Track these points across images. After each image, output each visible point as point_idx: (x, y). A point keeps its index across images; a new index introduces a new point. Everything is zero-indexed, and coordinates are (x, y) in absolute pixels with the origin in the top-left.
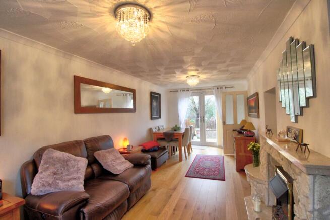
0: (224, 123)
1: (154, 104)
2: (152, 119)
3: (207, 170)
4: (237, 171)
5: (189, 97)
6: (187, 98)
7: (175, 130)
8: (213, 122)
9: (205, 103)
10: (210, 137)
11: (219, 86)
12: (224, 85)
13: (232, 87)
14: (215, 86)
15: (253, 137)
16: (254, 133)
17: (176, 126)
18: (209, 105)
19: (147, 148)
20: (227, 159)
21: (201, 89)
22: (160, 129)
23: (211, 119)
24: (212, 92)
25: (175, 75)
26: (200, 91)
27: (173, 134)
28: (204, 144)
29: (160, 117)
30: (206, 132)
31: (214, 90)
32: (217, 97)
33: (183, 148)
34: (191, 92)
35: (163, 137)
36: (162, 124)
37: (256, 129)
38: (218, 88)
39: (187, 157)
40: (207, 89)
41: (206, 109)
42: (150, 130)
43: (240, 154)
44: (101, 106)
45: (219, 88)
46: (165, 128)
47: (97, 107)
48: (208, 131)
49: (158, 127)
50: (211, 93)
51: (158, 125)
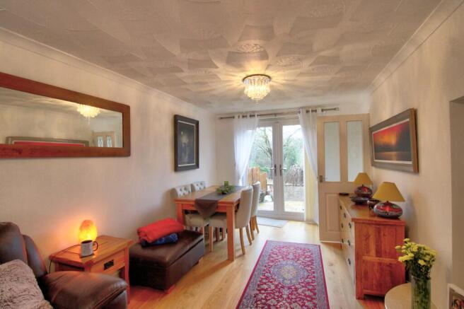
0: (321, 179)
1: (184, 140)
2: (176, 169)
3: (286, 292)
4: (359, 298)
5: (254, 128)
6: (250, 131)
7: (223, 193)
8: (297, 173)
9: (284, 143)
10: (291, 197)
11: (310, 107)
12: (319, 106)
13: (335, 109)
14: (302, 108)
15: (396, 218)
16: (400, 210)
17: (226, 184)
18: (290, 145)
19: (150, 239)
20: (328, 255)
21: (275, 114)
22: (197, 188)
23: (293, 168)
24: (298, 118)
25: (214, 70)
26: (273, 117)
27: (216, 202)
28: (280, 215)
29: (197, 166)
30: (285, 188)
31: (300, 116)
32: (305, 128)
33: (236, 232)
34: (257, 119)
35: (194, 209)
36: (201, 180)
37: (405, 199)
38: (307, 112)
39: (246, 250)
40: (288, 113)
41: (284, 151)
42: (173, 192)
43: (366, 258)
44: (100, 144)
45: (309, 111)
46: (207, 186)
47: (91, 145)
48: (288, 188)
49: (192, 186)
50: (296, 122)
51: (192, 182)
